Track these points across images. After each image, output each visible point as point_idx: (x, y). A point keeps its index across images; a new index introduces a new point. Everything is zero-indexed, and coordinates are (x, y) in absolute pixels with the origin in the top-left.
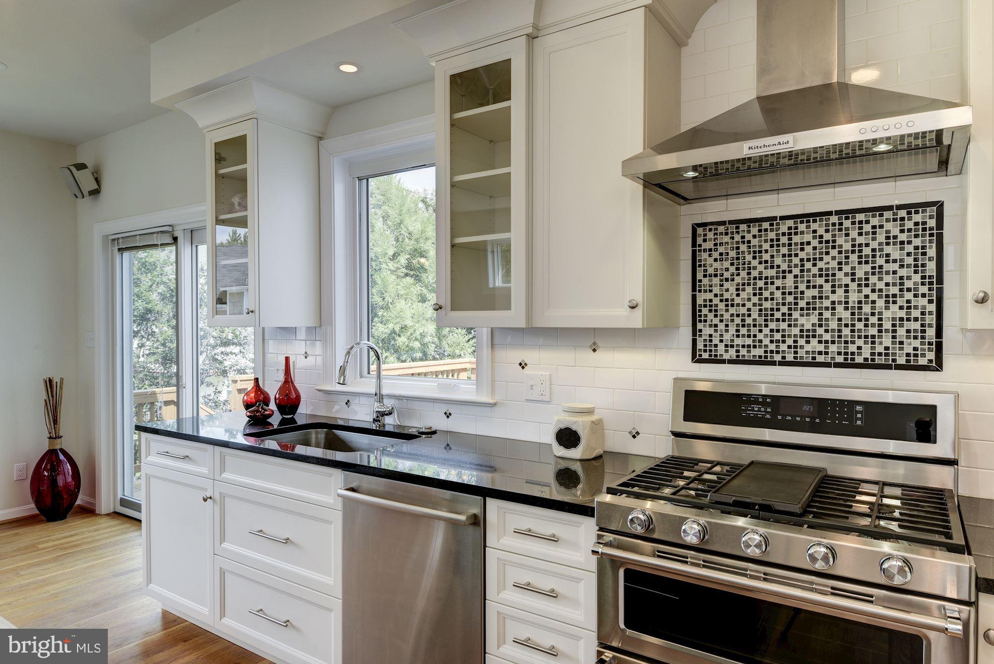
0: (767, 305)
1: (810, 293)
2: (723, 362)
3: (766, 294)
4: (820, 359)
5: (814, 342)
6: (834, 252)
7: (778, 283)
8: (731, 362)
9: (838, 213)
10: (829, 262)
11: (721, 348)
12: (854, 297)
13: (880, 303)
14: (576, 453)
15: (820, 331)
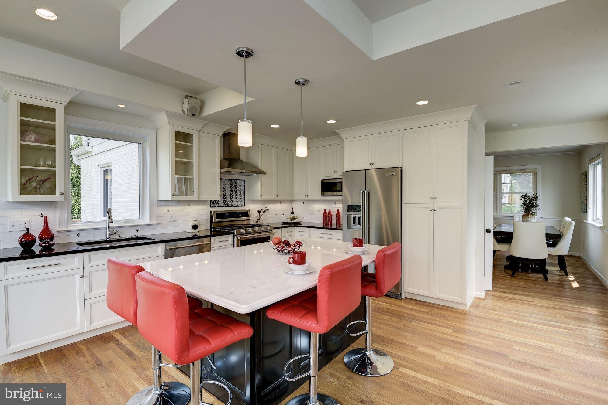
0: (223, 195)
1: (229, 193)
2: (216, 207)
3: (223, 193)
4: (231, 205)
5: (230, 202)
6: (232, 186)
7: (225, 191)
8: (217, 207)
9: (233, 179)
10: (231, 188)
11: (215, 204)
12: (235, 194)
13: (238, 196)
14: (197, 230)
15: (231, 200)
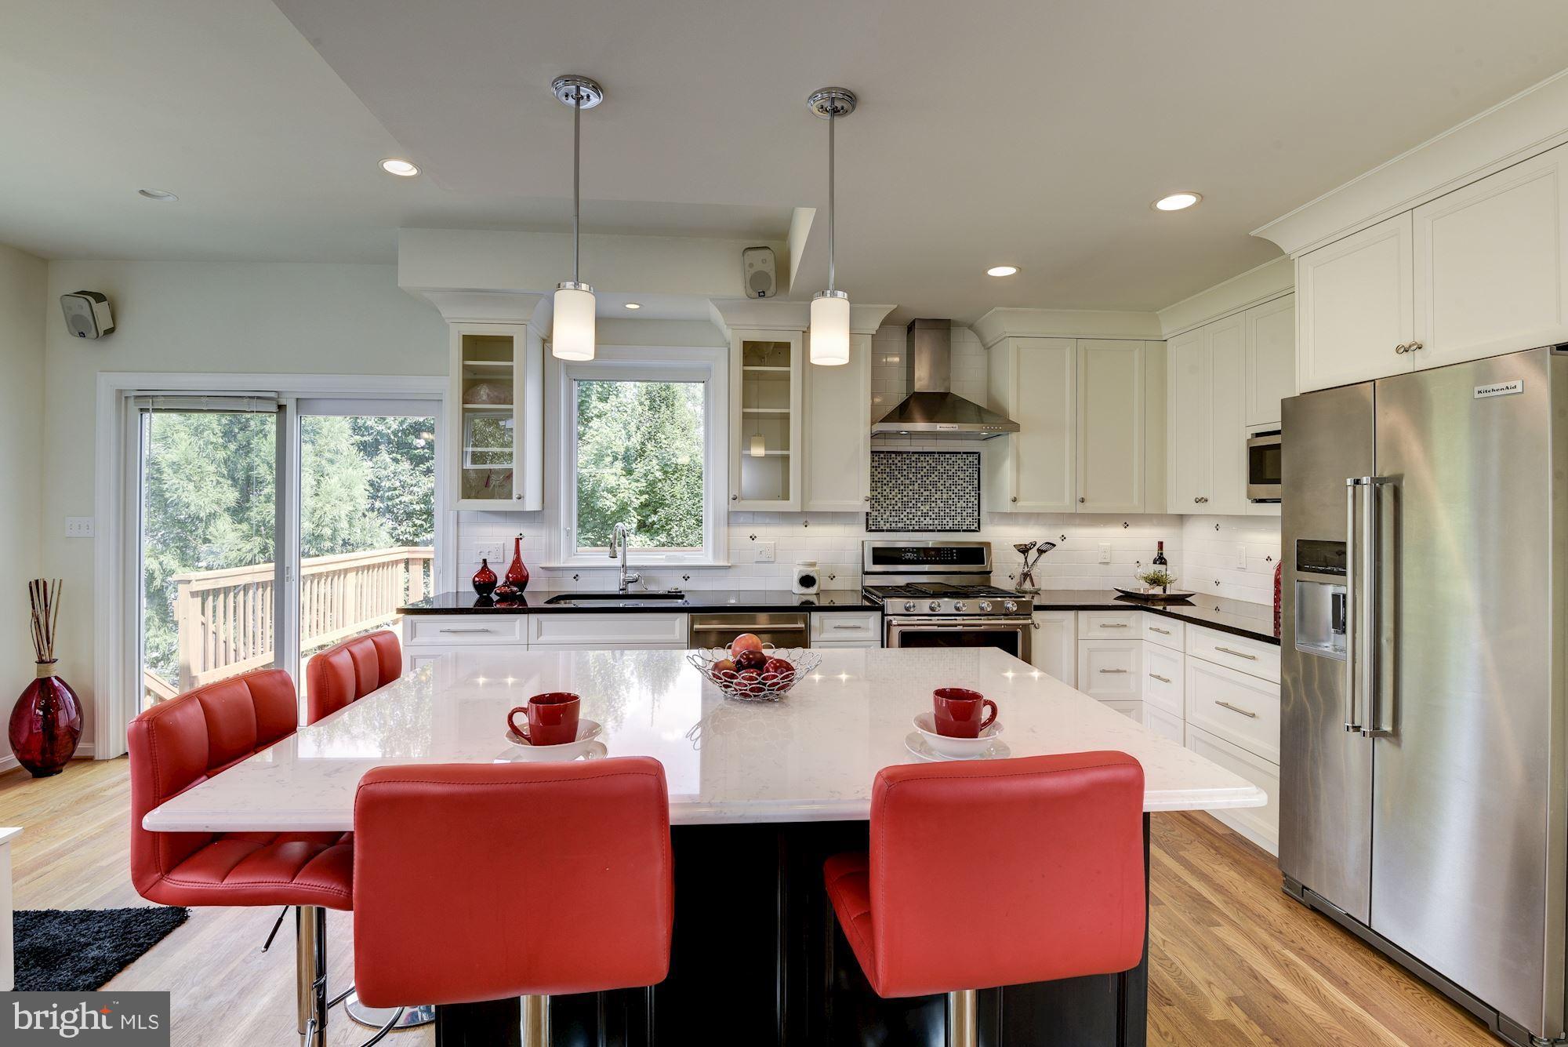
0: (905, 499)
1: (925, 493)
2: (883, 531)
3: (905, 493)
4: (931, 528)
5: (928, 518)
6: (936, 473)
7: (911, 487)
8: (887, 531)
9: (938, 453)
10: (934, 478)
11: (882, 522)
12: (945, 496)
13: (956, 500)
14: (813, 590)
15: (930, 513)
